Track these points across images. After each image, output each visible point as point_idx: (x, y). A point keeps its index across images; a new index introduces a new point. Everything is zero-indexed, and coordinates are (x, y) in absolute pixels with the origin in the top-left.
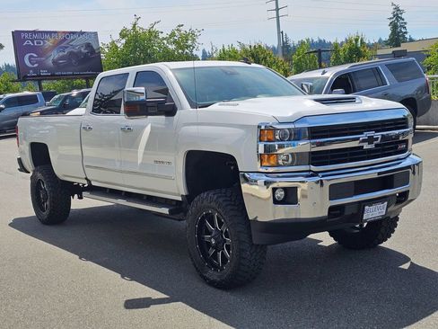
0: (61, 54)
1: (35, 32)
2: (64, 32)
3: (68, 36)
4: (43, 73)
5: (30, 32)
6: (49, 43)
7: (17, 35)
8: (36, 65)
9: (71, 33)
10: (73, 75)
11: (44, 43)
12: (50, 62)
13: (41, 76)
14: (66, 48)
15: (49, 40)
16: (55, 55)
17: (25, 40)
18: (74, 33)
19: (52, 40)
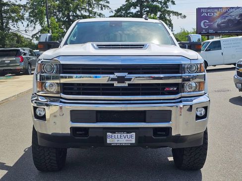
0: (223, 20)
1: (209, 8)
2: (226, 8)
3: (229, 10)
4: (211, 31)
5: (206, 8)
6: (217, 14)
7: (199, 10)
8: (207, 27)
9: (230, 8)
10: (229, 32)
11: (214, 14)
12: (215, 25)
13: (209, 33)
14: (227, 17)
15: (216, 12)
16: (219, 21)
17: (203, 13)
18: (232, 8)
19: (218, 13)
